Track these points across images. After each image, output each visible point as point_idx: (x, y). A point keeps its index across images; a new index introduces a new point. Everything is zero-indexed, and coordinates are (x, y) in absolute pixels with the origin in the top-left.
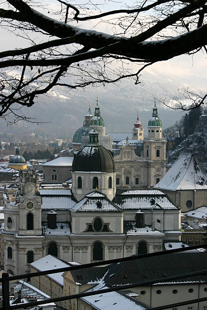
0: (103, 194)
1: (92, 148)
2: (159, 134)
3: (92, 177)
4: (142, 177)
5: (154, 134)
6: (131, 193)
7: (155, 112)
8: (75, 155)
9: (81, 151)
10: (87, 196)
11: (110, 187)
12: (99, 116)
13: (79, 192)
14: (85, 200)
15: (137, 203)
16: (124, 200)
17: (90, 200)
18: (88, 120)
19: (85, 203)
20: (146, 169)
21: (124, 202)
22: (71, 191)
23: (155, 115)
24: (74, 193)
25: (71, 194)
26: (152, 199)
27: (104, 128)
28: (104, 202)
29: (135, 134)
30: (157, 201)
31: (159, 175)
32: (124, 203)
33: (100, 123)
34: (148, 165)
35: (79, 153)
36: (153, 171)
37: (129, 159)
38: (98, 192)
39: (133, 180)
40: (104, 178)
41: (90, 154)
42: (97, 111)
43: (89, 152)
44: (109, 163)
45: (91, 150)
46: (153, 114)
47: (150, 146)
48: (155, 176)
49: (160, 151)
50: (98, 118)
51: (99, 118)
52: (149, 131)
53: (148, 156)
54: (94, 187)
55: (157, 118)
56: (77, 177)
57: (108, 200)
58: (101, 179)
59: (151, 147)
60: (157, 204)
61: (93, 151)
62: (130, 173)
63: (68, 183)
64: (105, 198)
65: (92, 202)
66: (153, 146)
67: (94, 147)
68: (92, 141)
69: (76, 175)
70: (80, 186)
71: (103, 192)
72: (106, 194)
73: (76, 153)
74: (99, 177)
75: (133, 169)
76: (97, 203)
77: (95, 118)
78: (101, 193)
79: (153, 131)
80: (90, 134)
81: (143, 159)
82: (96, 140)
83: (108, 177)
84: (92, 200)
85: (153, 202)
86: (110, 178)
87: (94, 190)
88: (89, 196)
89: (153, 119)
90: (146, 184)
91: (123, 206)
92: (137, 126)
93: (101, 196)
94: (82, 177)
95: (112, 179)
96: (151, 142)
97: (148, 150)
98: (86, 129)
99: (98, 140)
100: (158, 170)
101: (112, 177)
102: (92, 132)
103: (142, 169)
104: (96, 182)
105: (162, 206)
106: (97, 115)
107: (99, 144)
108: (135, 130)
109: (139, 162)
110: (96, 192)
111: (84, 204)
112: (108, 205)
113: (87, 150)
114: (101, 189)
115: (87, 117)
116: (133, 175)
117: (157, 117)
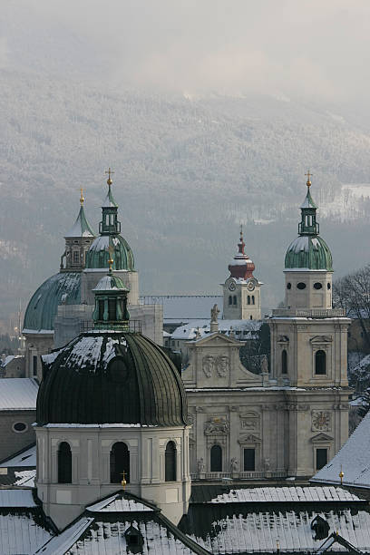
0: (145, 502)
1: (105, 342)
2: (323, 296)
3: (108, 444)
4: (266, 446)
5: (307, 295)
6: (244, 496)
7: (309, 221)
8: (45, 366)
9: (67, 354)
10: (89, 509)
11: (171, 475)
12: (115, 235)
13: (64, 495)
14: (84, 523)
15: (266, 532)
16: (221, 523)
17: (100, 524)
18: (76, 249)
19: (86, 535)
20: (280, 417)
21: (218, 528)
22: (35, 491)
23: (308, 231)
24: (45, 501)
25: (32, 504)
26: (318, 518)
27: (134, 277)
28: (151, 531)
29: (233, 301)
30: (335, 524)
31: (325, 438)
32: (221, 535)
33: (118, 259)
34: (287, 402)
35: (60, 360)
36: (304, 425)
37: (222, 383)
38: (129, 496)
39: (234, 455)
40: (150, 445)
41: (101, 362)
42: (110, 220)
43: (96, 355)
44: (165, 391)
45: (103, 349)
46: (303, 228)
47: (291, 335)
48: (311, 441)
49: (328, 353)
50: (111, 242)
51: (116, 241)
52: (289, 286)
53: (285, 370)
54: (115, 479)
55: (315, 241)
56: (55, 443)
57: (163, 522)
58: (139, 448)
59: (295, 339)
60: (334, 535)
61: (110, 353)
62: (224, 431)
63: (11, 470)
64: (154, 516)
65: (109, 532)
66: (304, 337)
67: (114, 336)
68: (106, 315)
69: (50, 437)
70: (65, 476)
71: (146, 493)
72: (157, 501)
73: (50, 358)
74: (132, 444)
75: (234, 417)
76: (125, 536)
77: (103, 243)
78: (138, 499)
79: (302, 286)
80: (99, 294)
81: (270, 383)
82: (120, 313)
83: (163, 442)
84: (108, 525)
85: (321, 530)
86: (171, 445)
87: (117, 488)
88: (98, 508)
89: (303, 243)
90: (281, 469)
91: (216, 543)
92: (239, 271)
93: (140, 507)
94: (74, 444)
95: (178, 449)
96: (295, 324)
97: (285, 353)
98: (71, 282)
99: (125, 312)
100: (322, 420)
101: (178, 441)
102: (104, 285)
103: (266, 417)
104: (120, 460)
105: (355, 544)
106: (110, 231)
107: (132, 327)
108: (231, 286)
109: (256, 394)
110: (123, 495)
111: (82, 538)
112: (164, 540)
113: (89, 350)
114: (140, 485)
115: (72, 241)
116: (234, 438)
117: (314, 235)
